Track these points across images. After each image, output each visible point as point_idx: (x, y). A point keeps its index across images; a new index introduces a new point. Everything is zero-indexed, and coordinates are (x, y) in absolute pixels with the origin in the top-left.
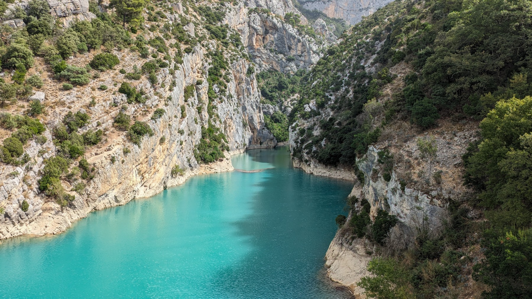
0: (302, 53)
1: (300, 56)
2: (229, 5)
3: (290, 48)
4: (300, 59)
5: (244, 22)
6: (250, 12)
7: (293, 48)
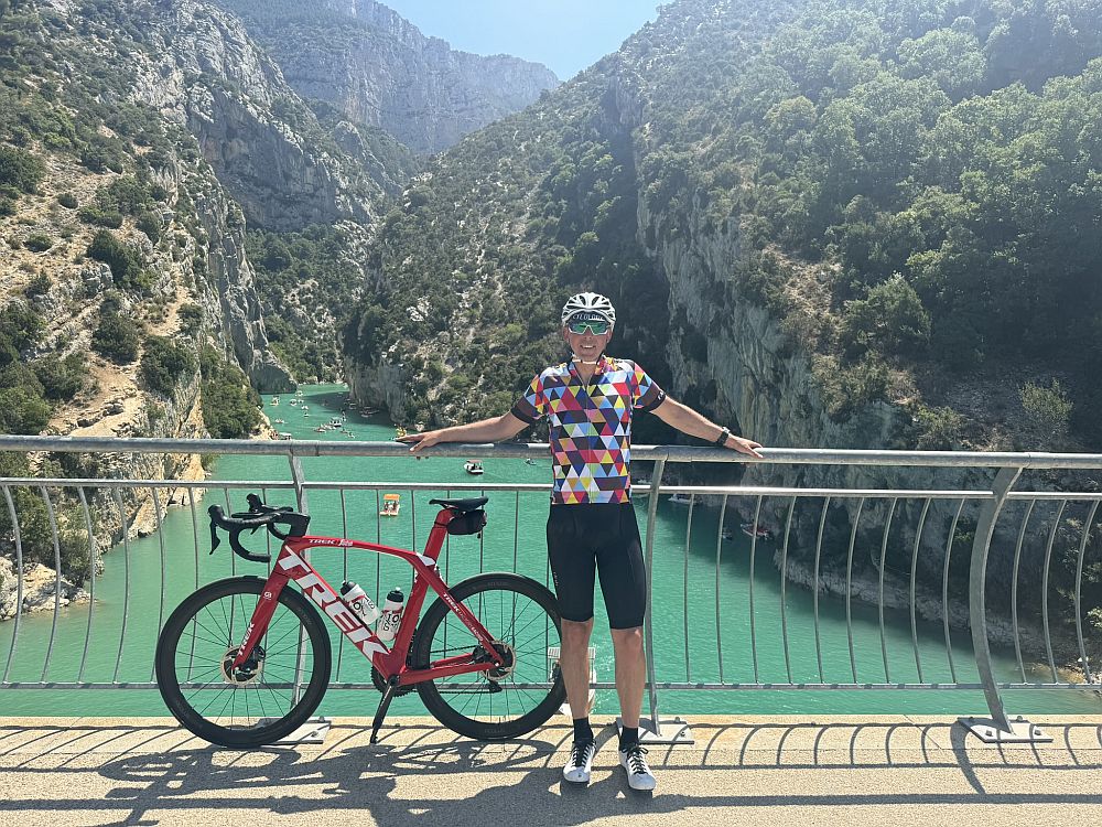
0: (316, 190)
1: (312, 196)
2: (140, 57)
3: (287, 177)
4: (311, 202)
5: (177, 104)
6: (189, 81)
7: (294, 176)
